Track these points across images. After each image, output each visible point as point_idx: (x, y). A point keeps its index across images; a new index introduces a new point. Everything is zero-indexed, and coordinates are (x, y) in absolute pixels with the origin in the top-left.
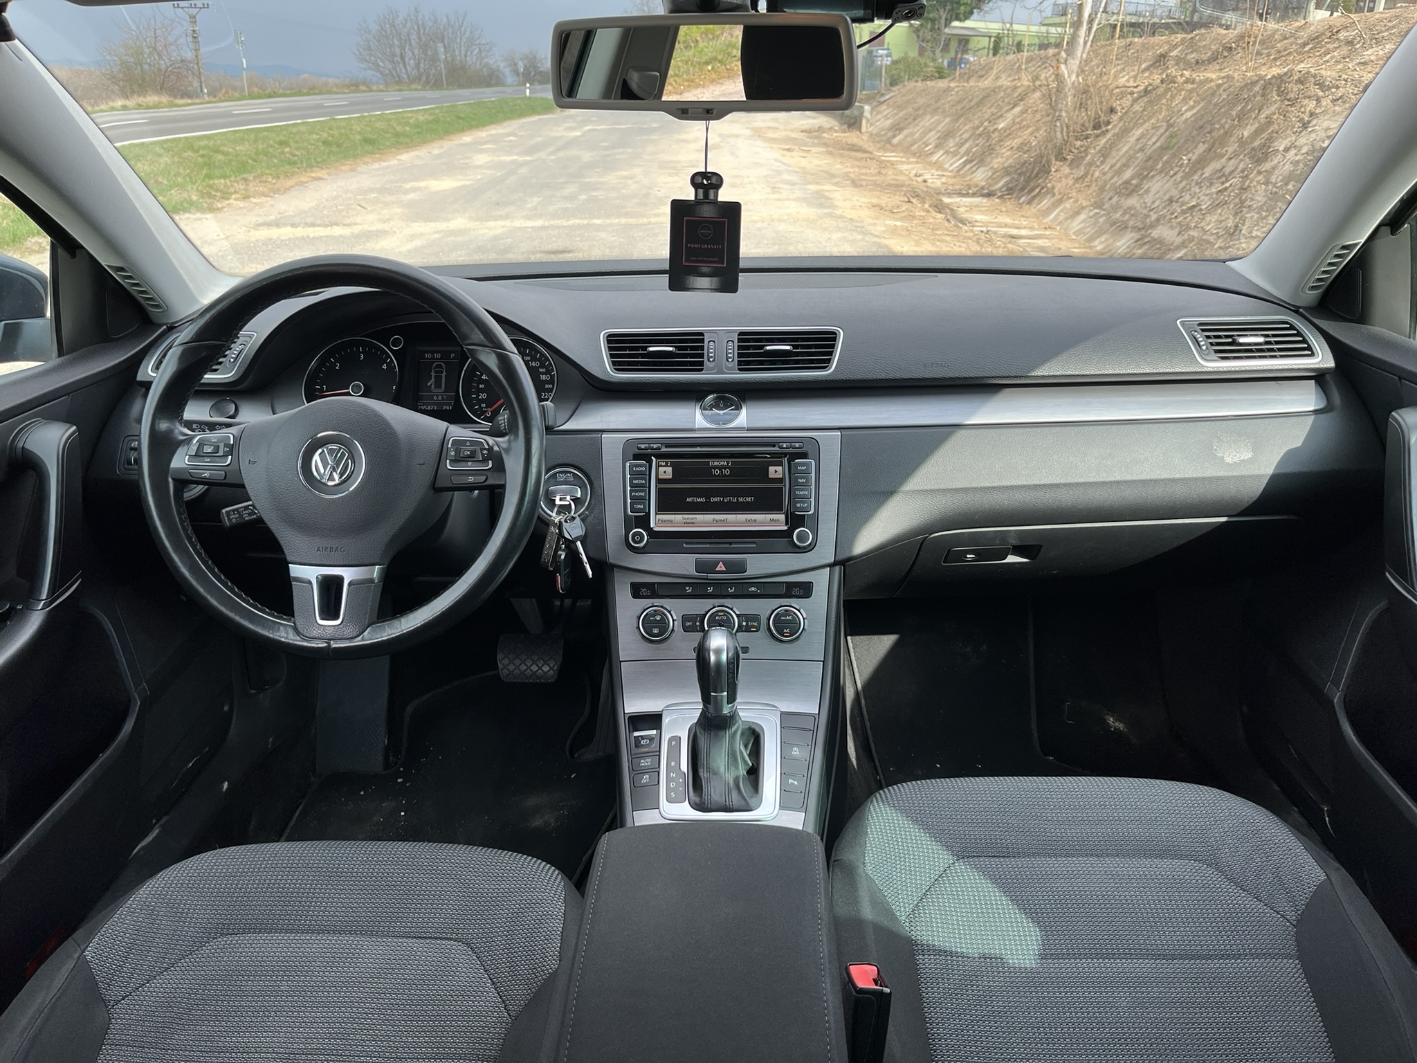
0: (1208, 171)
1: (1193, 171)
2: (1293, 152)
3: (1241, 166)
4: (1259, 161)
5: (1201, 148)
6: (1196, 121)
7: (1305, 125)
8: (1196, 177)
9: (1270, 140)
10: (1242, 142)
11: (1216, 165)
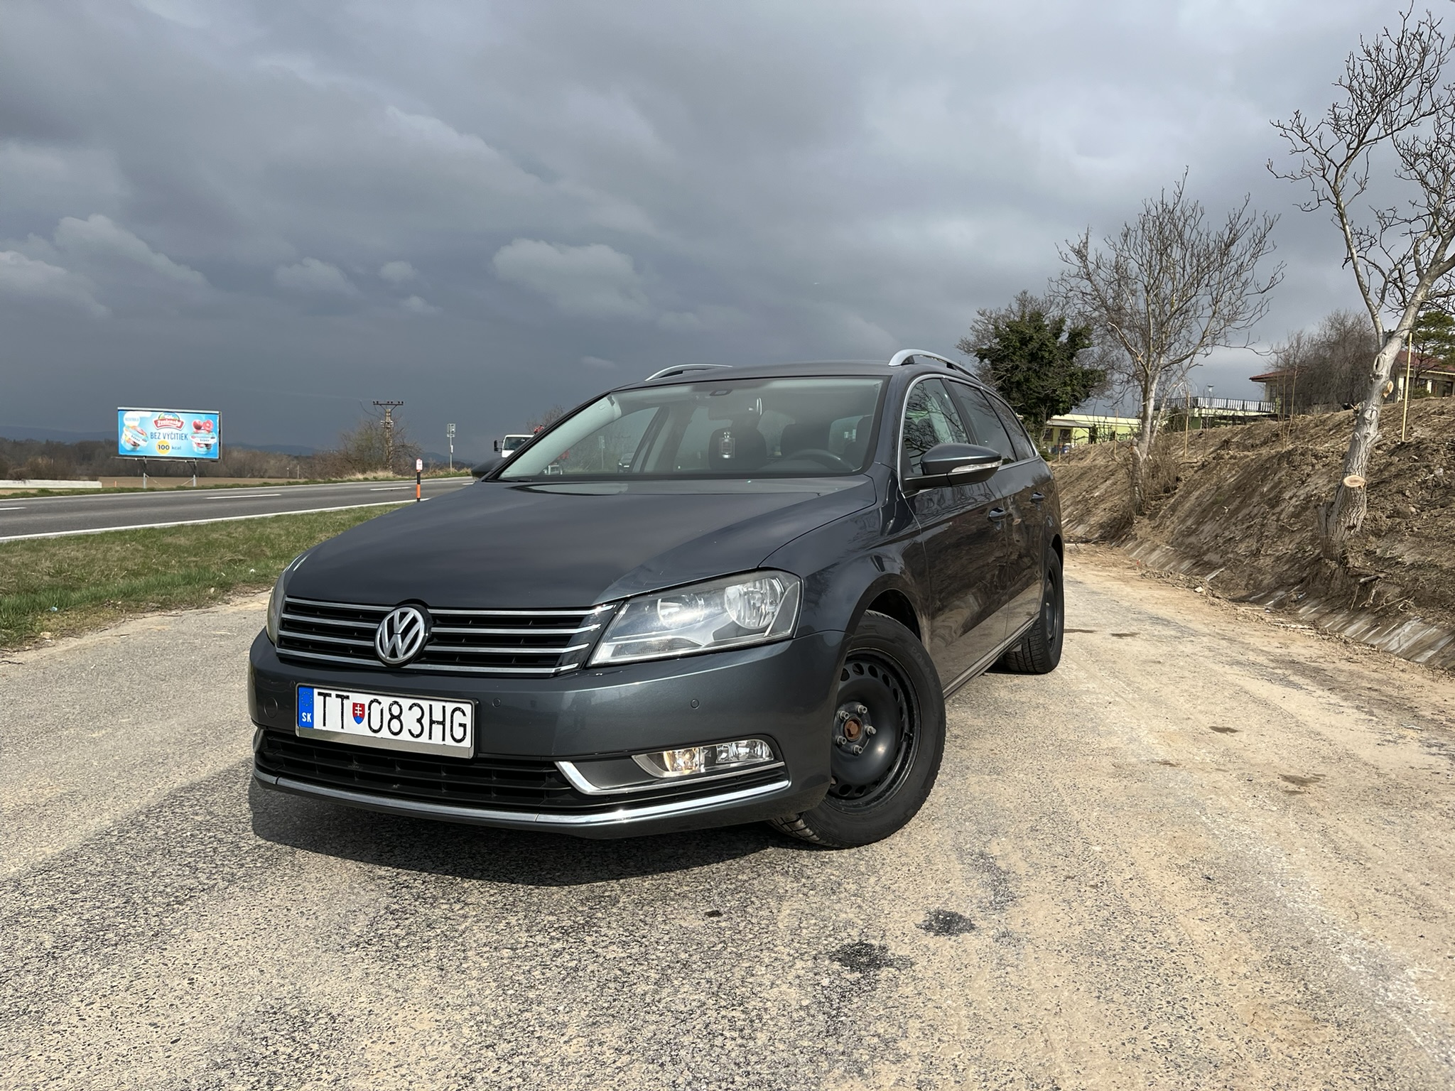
0: (1240, 516)
1: (1231, 517)
2: (1294, 499)
3: (1262, 510)
4: (1273, 507)
5: (1238, 500)
6: (1237, 484)
7: (1303, 483)
8: (1233, 520)
9: (1281, 492)
10: (1263, 495)
11: (1245, 511)
